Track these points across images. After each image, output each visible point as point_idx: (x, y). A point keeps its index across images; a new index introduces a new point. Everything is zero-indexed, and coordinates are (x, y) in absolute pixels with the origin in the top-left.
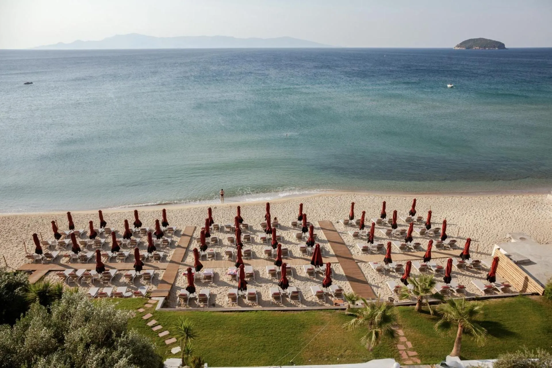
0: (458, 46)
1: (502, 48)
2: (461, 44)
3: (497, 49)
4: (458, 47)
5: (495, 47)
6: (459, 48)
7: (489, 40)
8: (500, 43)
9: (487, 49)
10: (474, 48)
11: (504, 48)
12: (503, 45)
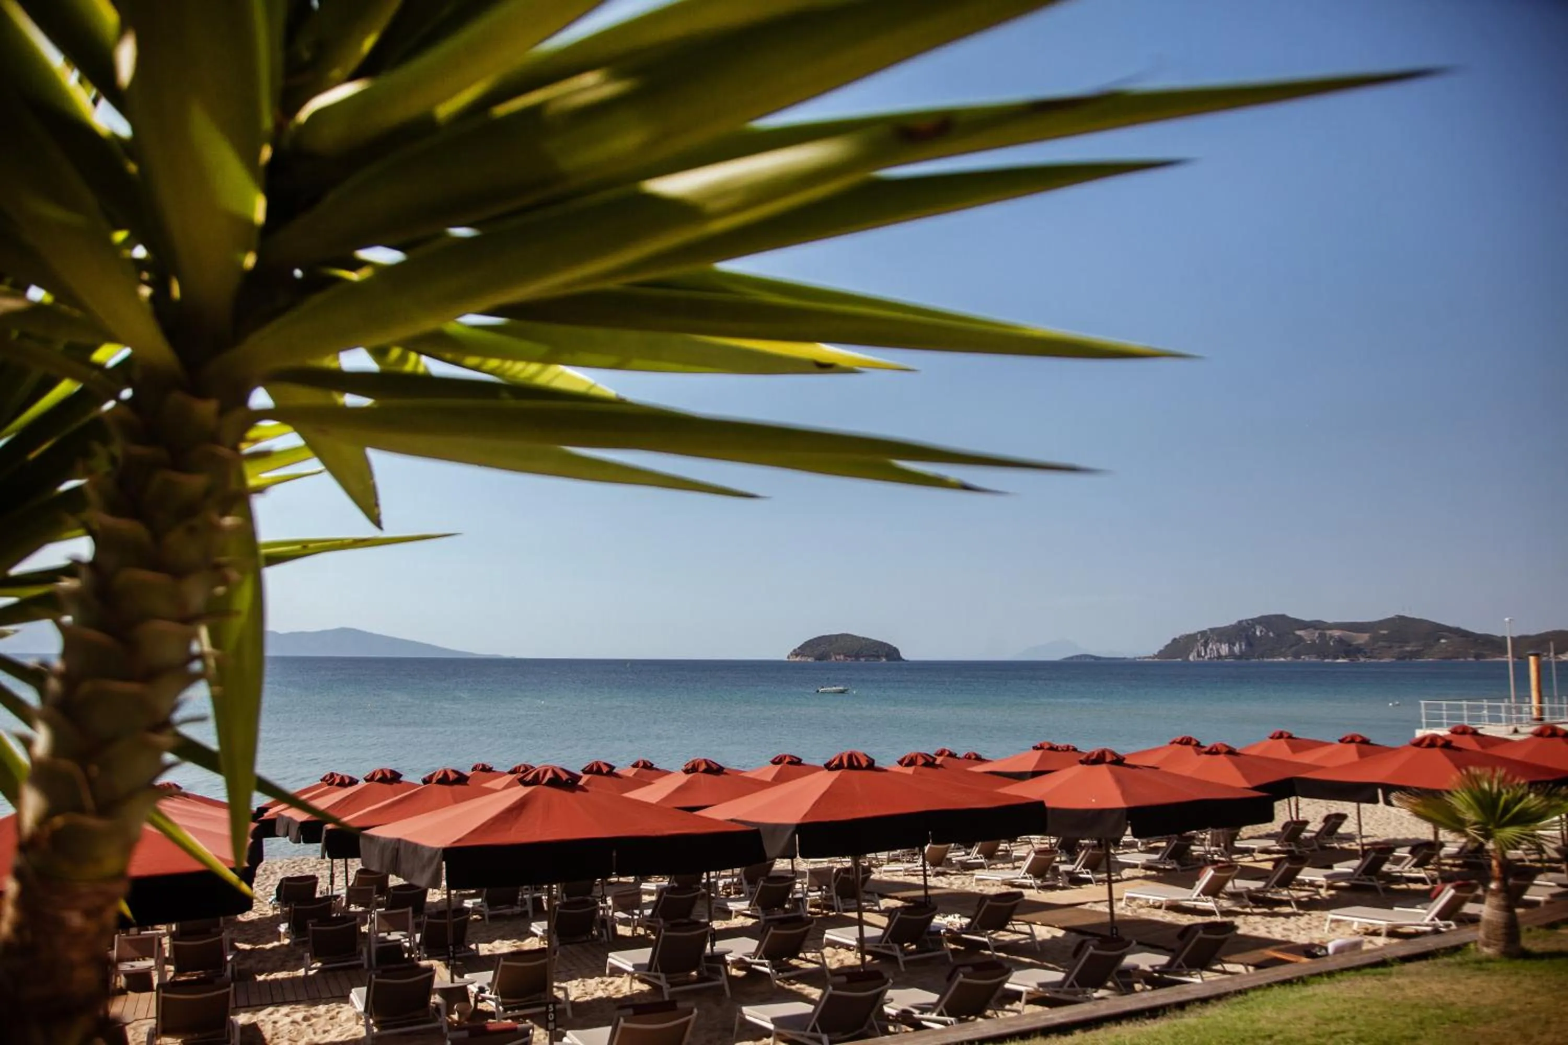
0: (796, 653)
1: (895, 660)
2: (802, 648)
3: (884, 660)
4: (797, 655)
5: (878, 657)
6: (798, 659)
7: (864, 638)
8: (889, 646)
9: (863, 660)
10: (833, 659)
11: (899, 658)
12: (896, 651)
